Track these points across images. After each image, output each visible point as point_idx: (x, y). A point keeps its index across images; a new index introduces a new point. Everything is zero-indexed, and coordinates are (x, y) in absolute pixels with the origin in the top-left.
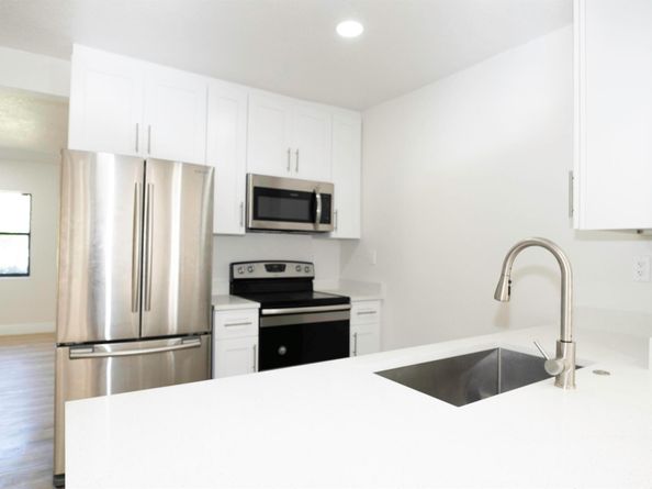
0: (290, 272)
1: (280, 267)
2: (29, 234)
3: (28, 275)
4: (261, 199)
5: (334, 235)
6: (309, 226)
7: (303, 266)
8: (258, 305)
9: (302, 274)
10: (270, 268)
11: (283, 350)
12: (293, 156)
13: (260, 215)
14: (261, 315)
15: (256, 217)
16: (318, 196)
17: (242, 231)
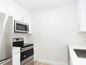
0: (20, 40)
4: (17, 25)
6: (25, 31)
11: (25, 56)
14: (21, 50)
15: (17, 29)
16: (27, 26)
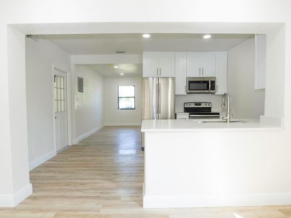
0: (203, 106)
1: (200, 104)
2: (134, 97)
3: (134, 109)
4: (191, 84)
5: (216, 93)
6: (207, 91)
7: (208, 104)
8: (189, 114)
9: (207, 106)
10: (196, 104)
12: (201, 70)
13: (191, 89)
14: (189, 117)
15: (189, 90)
16: (210, 82)
17: (186, 94)
